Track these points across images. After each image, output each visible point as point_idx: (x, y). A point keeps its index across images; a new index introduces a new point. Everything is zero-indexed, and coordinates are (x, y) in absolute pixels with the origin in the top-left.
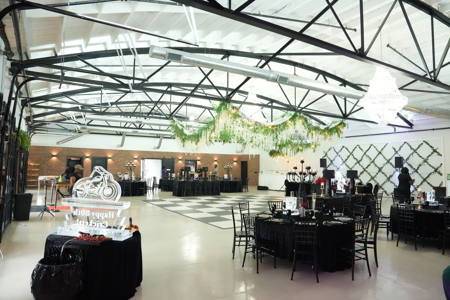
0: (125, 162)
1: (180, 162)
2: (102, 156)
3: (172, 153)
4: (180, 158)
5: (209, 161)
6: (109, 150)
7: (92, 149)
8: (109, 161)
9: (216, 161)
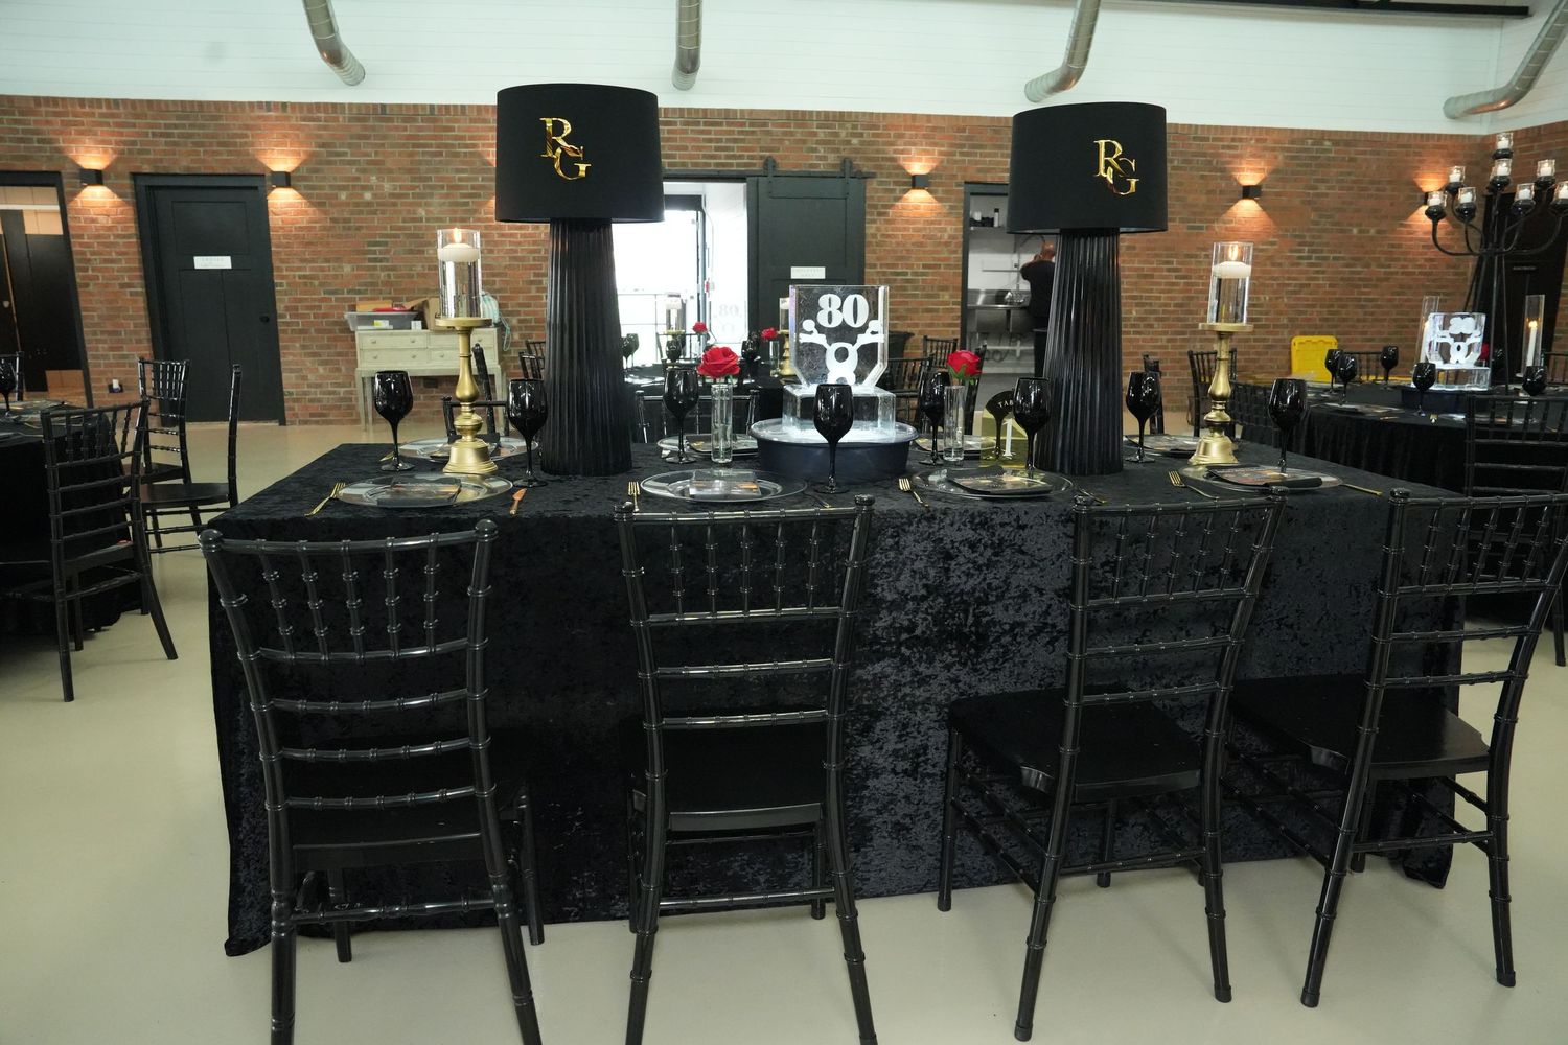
0: (422, 212)
1: (918, 198)
2: (218, 162)
3: (841, 117)
4: (918, 168)
5: (1190, 198)
6: (268, 106)
7: (116, 102)
8: (282, 200)
9: (1248, 192)
